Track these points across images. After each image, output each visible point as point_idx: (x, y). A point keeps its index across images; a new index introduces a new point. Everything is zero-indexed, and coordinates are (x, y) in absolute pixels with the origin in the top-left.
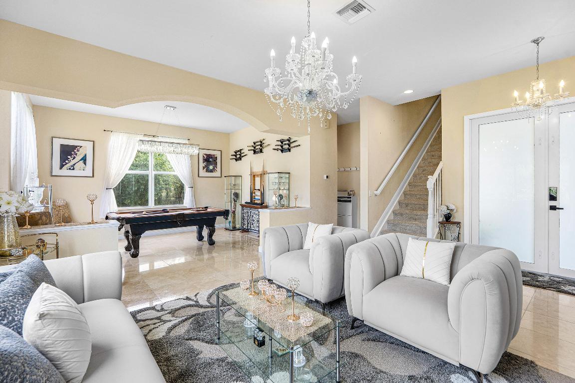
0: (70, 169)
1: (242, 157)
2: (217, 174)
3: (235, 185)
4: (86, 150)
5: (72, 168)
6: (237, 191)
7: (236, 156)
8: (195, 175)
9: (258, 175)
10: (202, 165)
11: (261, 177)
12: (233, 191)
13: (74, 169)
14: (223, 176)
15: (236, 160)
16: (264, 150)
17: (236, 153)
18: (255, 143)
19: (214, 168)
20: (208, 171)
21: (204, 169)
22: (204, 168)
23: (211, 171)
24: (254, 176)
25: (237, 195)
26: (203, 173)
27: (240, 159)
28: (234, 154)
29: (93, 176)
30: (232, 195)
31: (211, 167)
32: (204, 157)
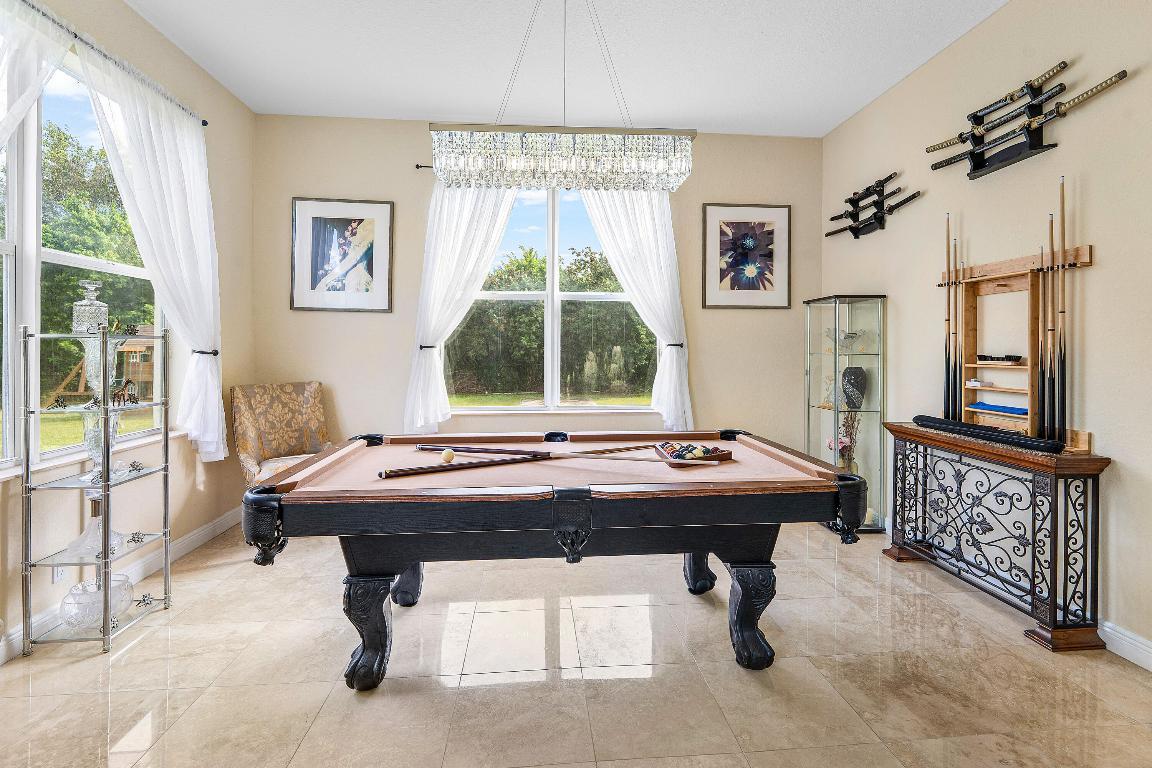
0: (334, 289)
1: (892, 209)
2: (775, 294)
3: (851, 336)
4: (372, 231)
5: (339, 285)
6: (863, 363)
7: (854, 216)
8: (694, 302)
9: (1004, 283)
10: (717, 262)
11: (1034, 287)
12: (844, 363)
13: (343, 288)
14: (798, 301)
15: (857, 232)
16: (1055, 132)
17: (854, 202)
18: (977, 119)
19: (761, 274)
20: (737, 284)
21: (722, 277)
22: (723, 274)
23: (752, 285)
24: (973, 289)
25: (859, 382)
26: (720, 292)
27: (878, 222)
28: (850, 208)
29: (390, 309)
30: (840, 377)
31: (750, 271)
32: (723, 233)
